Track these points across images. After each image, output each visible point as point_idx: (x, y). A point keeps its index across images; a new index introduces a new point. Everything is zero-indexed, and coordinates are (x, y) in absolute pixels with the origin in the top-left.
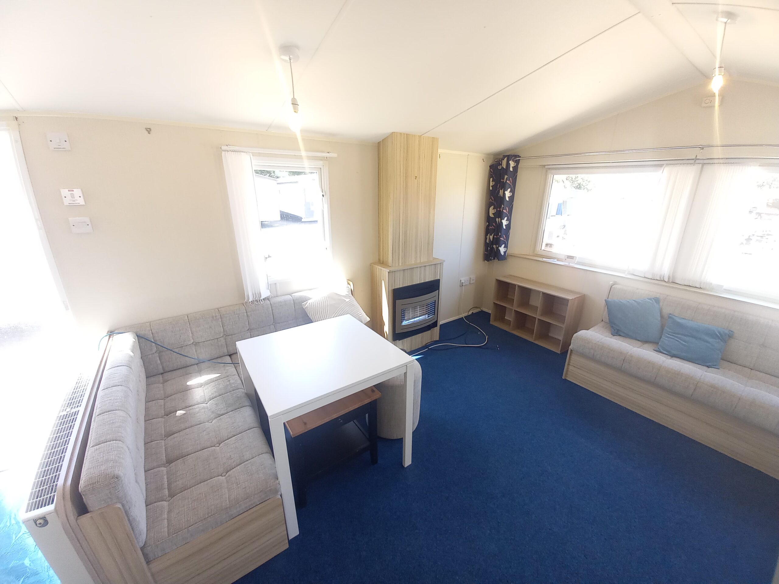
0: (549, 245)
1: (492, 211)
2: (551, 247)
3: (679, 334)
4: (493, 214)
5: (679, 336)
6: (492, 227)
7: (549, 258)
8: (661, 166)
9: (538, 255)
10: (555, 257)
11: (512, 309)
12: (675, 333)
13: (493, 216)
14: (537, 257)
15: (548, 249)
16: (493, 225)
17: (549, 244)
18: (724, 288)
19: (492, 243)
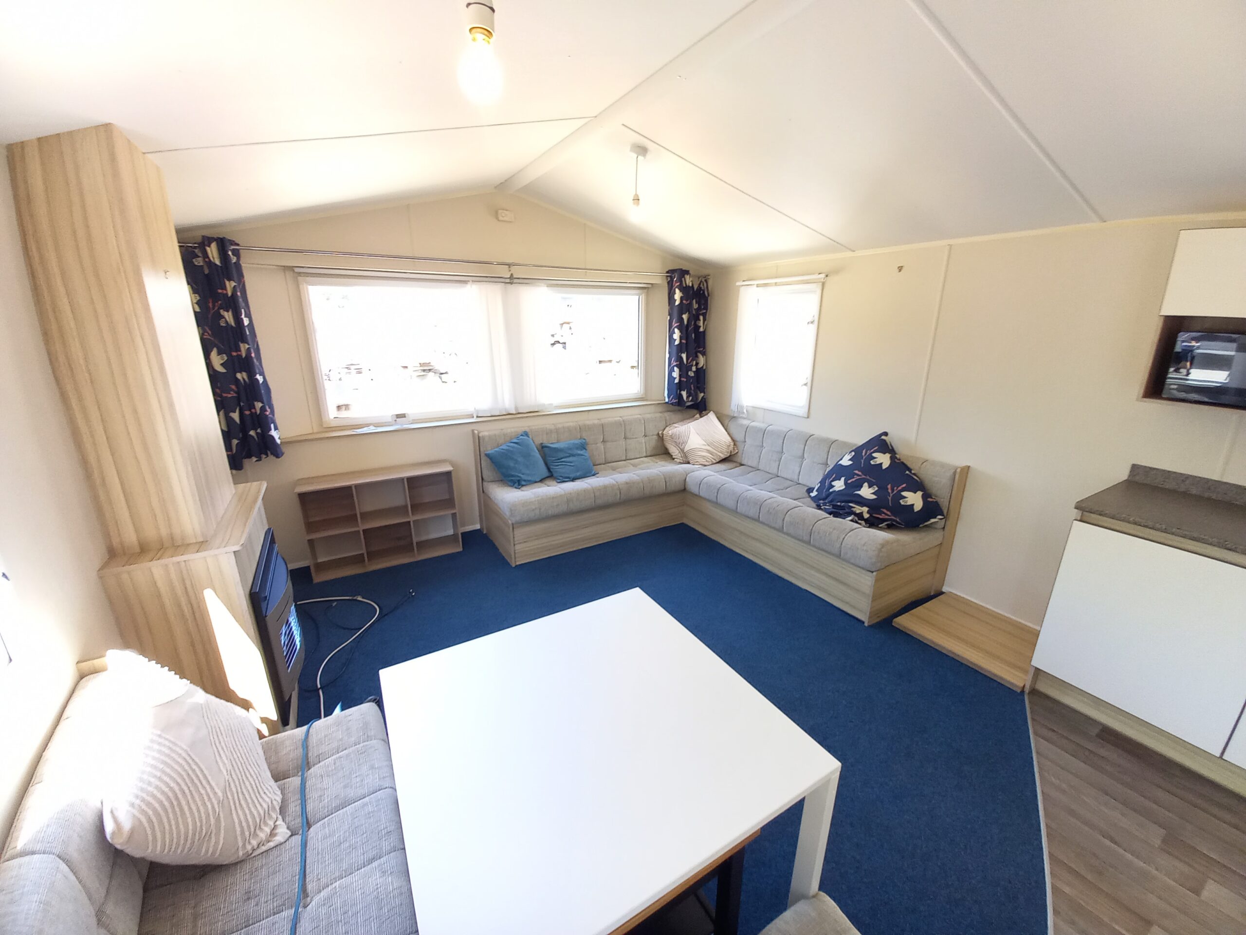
0: (344, 407)
1: (217, 361)
2: (348, 409)
3: (562, 458)
4: (222, 364)
5: (563, 460)
6: (230, 394)
7: (360, 427)
8: (465, 282)
9: (334, 429)
10: (367, 424)
11: (359, 531)
12: (559, 459)
13: (224, 371)
14: (333, 431)
15: (344, 414)
16: (233, 390)
17: (342, 405)
18: (554, 405)
19: (244, 427)
